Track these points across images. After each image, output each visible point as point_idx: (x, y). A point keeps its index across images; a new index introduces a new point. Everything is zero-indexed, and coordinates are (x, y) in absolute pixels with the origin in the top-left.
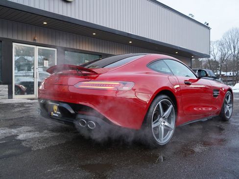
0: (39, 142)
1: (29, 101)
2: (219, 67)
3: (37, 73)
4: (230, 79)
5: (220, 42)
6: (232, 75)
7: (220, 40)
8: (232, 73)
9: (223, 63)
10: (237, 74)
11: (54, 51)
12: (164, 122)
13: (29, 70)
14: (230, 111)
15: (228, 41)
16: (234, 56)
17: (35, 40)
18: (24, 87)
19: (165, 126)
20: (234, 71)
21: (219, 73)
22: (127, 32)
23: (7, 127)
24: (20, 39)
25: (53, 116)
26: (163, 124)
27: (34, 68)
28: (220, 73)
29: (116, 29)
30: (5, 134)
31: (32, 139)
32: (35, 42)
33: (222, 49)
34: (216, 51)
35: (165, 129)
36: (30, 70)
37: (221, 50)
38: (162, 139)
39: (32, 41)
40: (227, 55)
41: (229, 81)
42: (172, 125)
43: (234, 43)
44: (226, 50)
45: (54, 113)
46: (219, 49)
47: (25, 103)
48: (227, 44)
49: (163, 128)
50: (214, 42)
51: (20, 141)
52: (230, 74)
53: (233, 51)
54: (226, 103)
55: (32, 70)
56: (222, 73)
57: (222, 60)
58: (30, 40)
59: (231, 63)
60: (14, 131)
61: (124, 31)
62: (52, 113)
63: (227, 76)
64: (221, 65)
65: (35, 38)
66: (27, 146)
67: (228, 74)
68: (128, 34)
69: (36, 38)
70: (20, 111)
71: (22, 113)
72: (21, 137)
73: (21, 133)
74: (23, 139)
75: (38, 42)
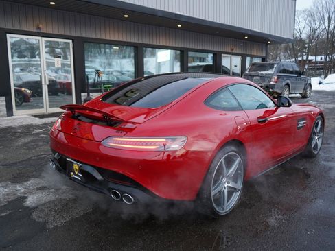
0: (56, 211)
1: (37, 121)
2: (305, 48)
3: (45, 77)
4: (321, 66)
5: (309, 11)
6: (323, 60)
7: (309, 8)
8: (323, 57)
9: (312, 43)
10: (330, 60)
11: (69, 43)
12: (228, 183)
13: (33, 56)
14: (319, 143)
15: (320, 10)
16: (328, 32)
17: (39, 28)
18: (28, 91)
19: (230, 187)
20: (327, 54)
21: (305, 58)
22: (174, 12)
23: (9, 180)
24: (17, 28)
25: (74, 178)
26: (226, 185)
27: (39, 54)
28: (307, 58)
29: (158, 8)
30: (7, 195)
31: (46, 205)
32: (38, 31)
33: (312, 22)
34: (302, 25)
35: (229, 192)
36: (35, 57)
37: (310, 23)
38: (226, 204)
39: (35, 31)
40: (318, 31)
41: (318, 69)
42: (239, 185)
43: (329, 13)
44: (318, 23)
45: (75, 174)
46: (307, 21)
47: (31, 126)
48: (318, 14)
49: (226, 191)
50: (301, 11)
51: (30, 210)
52: (321, 58)
53: (327, 25)
54: (314, 133)
55: (37, 57)
56: (310, 58)
57: (311, 38)
58: (31, 29)
59: (323, 42)
60: (20, 189)
61: (170, 11)
62: (72, 173)
63: (316, 63)
64: (309, 46)
65: (38, 25)
66: (41, 220)
67: (318, 58)
68: (176, 14)
69: (41, 26)
70: (25, 144)
71: (29, 148)
72: (31, 201)
73: (30, 193)
74: (33, 205)
75: (43, 31)
